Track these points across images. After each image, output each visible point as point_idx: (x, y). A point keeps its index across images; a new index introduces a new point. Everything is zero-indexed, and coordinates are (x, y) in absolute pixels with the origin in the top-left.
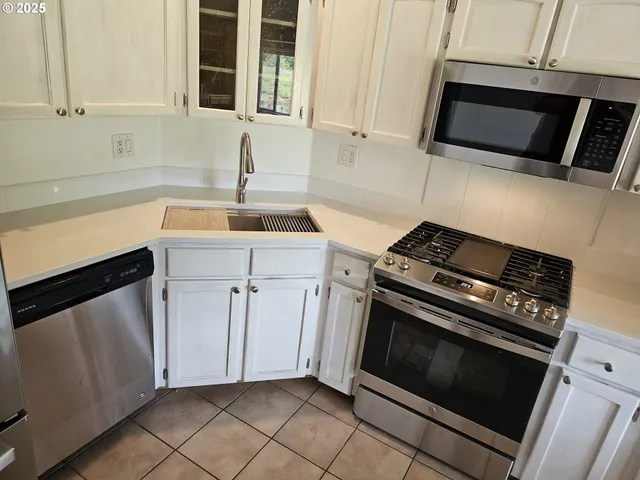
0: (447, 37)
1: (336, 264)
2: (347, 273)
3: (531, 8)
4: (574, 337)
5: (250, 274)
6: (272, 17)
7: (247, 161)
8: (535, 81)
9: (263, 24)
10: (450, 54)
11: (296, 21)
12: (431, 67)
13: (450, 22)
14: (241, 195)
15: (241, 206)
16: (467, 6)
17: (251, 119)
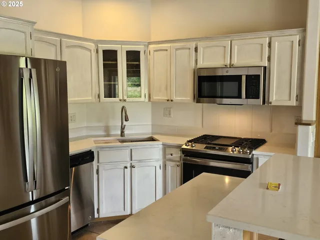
0: (196, 61)
1: (167, 153)
2: (172, 155)
3: (222, 49)
4: (258, 159)
5: (131, 160)
6: (130, 61)
7: (125, 116)
8: (227, 72)
9: (127, 64)
10: (199, 66)
11: (139, 62)
12: (192, 72)
13: (196, 56)
14: (122, 132)
15: (123, 138)
16: (200, 50)
17: (125, 101)
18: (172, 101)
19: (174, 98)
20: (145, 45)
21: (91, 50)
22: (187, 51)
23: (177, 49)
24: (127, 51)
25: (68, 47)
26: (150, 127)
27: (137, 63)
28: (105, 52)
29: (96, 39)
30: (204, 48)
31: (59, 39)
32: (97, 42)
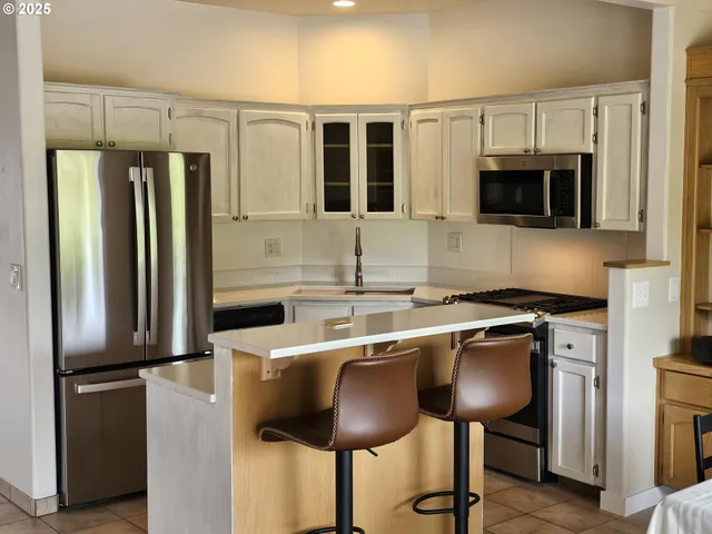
3: (522, 118)
4: (554, 332)
6: (374, 143)
7: (356, 247)
9: (368, 148)
11: (392, 143)
13: (483, 132)
14: (358, 278)
15: (359, 288)
16: (489, 120)
17: (361, 217)
18: (443, 218)
19: (448, 213)
20: (403, 112)
21: (299, 126)
22: (469, 121)
23: (453, 119)
24: (368, 125)
25: (250, 123)
26: (425, 271)
27: (388, 145)
28: (327, 127)
29: (312, 103)
30: (495, 116)
31: (235, 111)
32: (312, 110)
